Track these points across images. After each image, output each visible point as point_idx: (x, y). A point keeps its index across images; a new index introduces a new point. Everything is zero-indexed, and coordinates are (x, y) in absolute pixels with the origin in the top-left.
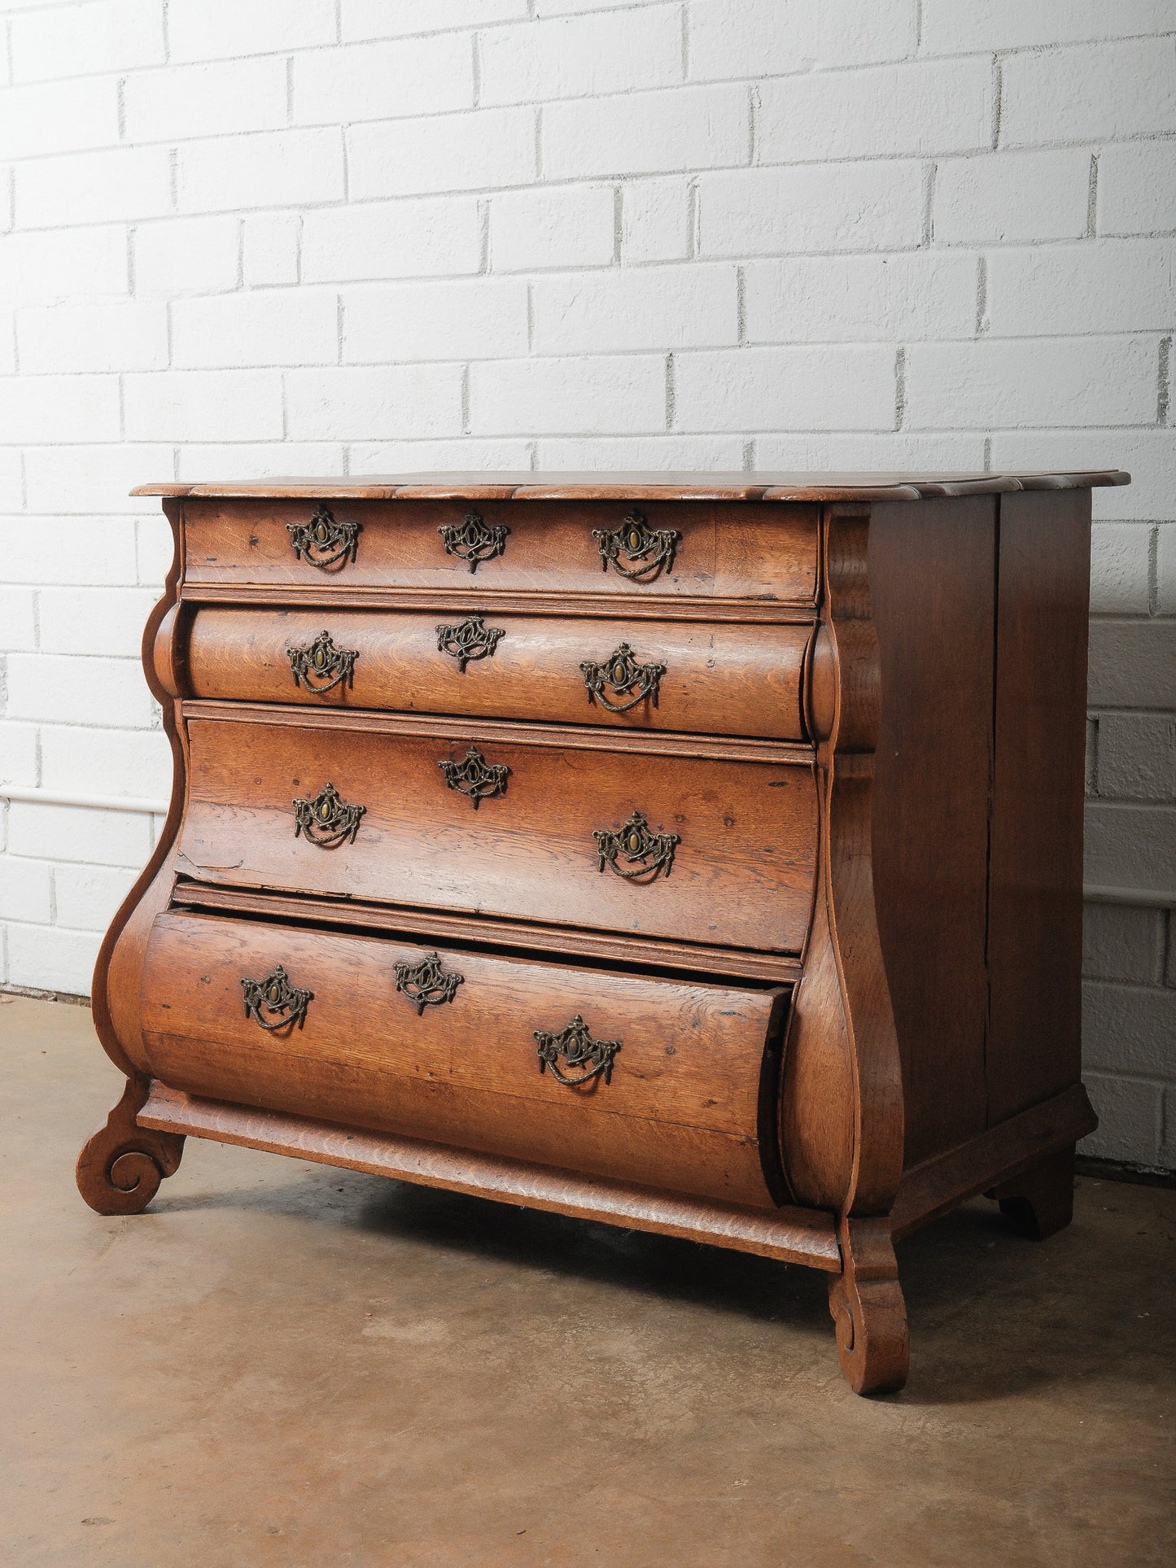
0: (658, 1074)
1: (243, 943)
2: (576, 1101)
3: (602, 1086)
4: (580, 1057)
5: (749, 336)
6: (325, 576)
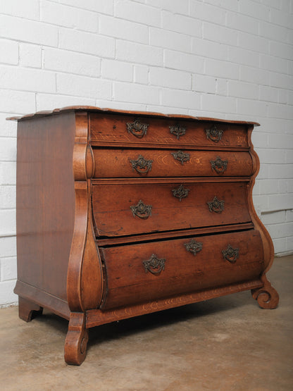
6: (138, 139)
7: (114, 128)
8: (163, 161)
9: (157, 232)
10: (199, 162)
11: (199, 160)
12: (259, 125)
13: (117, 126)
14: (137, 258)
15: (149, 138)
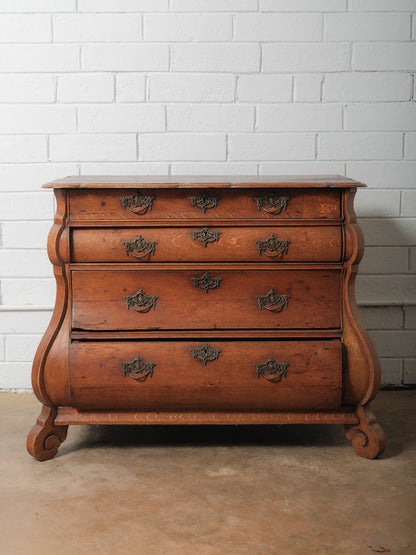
0: (304, 371)
1: (118, 350)
2: (273, 384)
3: (283, 379)
4: (274, 371)
5: (169, 129)
6: (138, 216)
7: (103, 204)
8: (175, 242)
9: (157, 330)
10: (235, 242)
11: (237, 240)
12: (364, 186)
13: (107, 202)
14: (115, 358)
15: (155, 214)
